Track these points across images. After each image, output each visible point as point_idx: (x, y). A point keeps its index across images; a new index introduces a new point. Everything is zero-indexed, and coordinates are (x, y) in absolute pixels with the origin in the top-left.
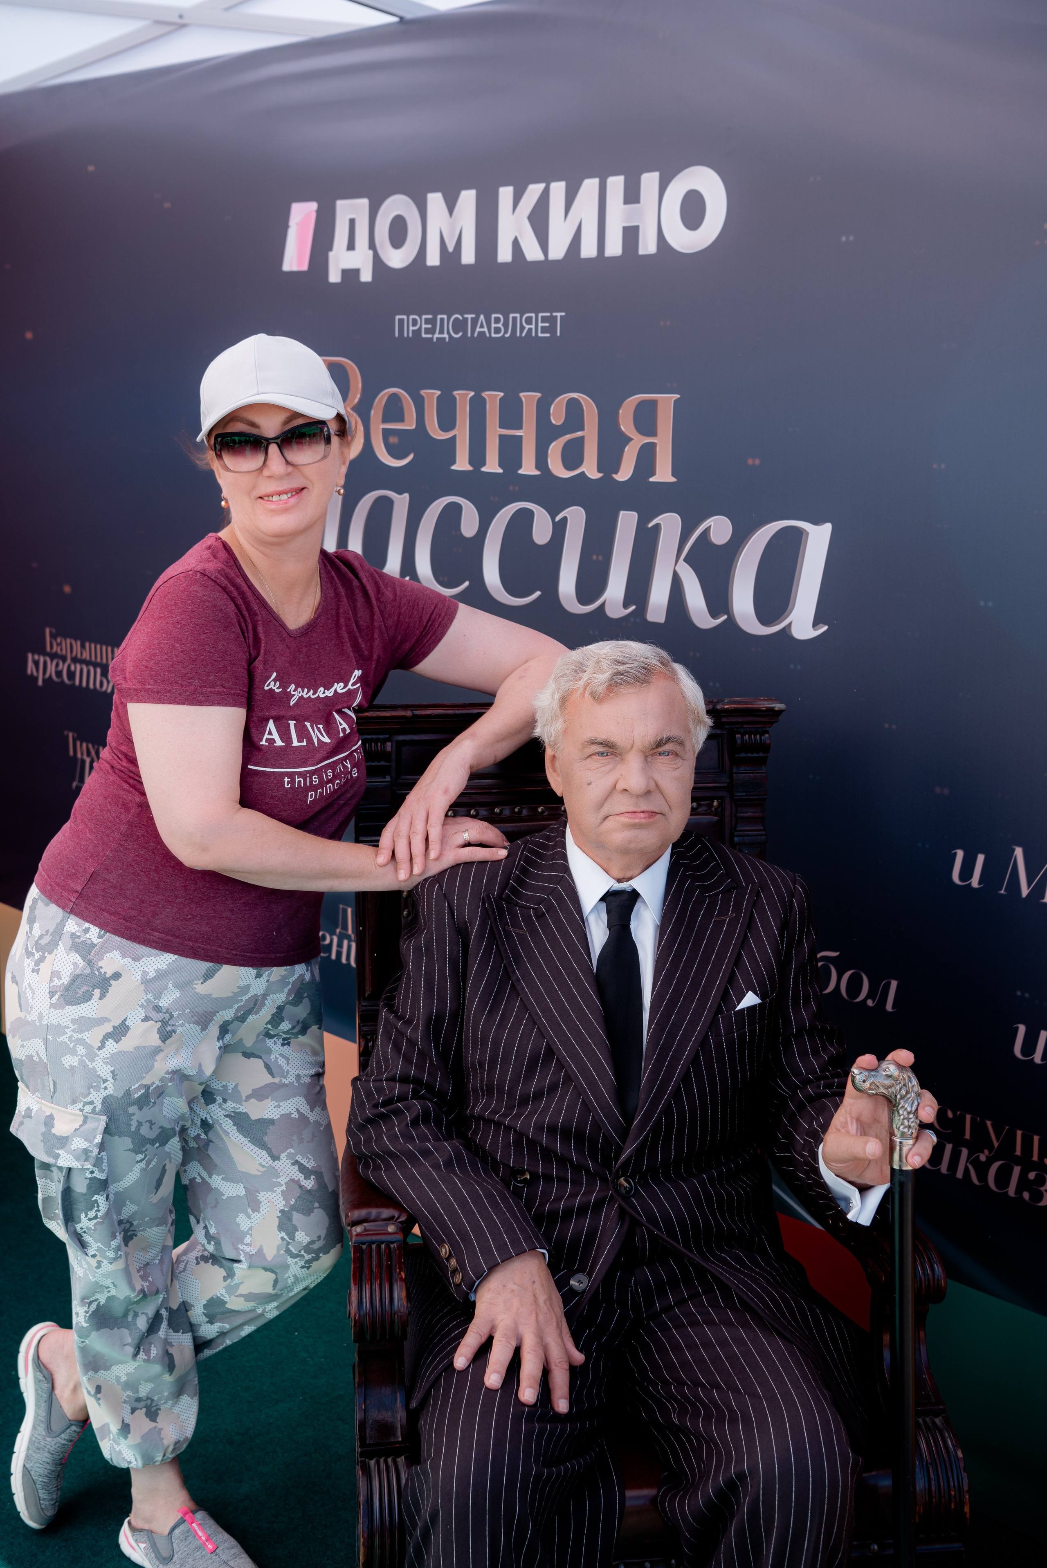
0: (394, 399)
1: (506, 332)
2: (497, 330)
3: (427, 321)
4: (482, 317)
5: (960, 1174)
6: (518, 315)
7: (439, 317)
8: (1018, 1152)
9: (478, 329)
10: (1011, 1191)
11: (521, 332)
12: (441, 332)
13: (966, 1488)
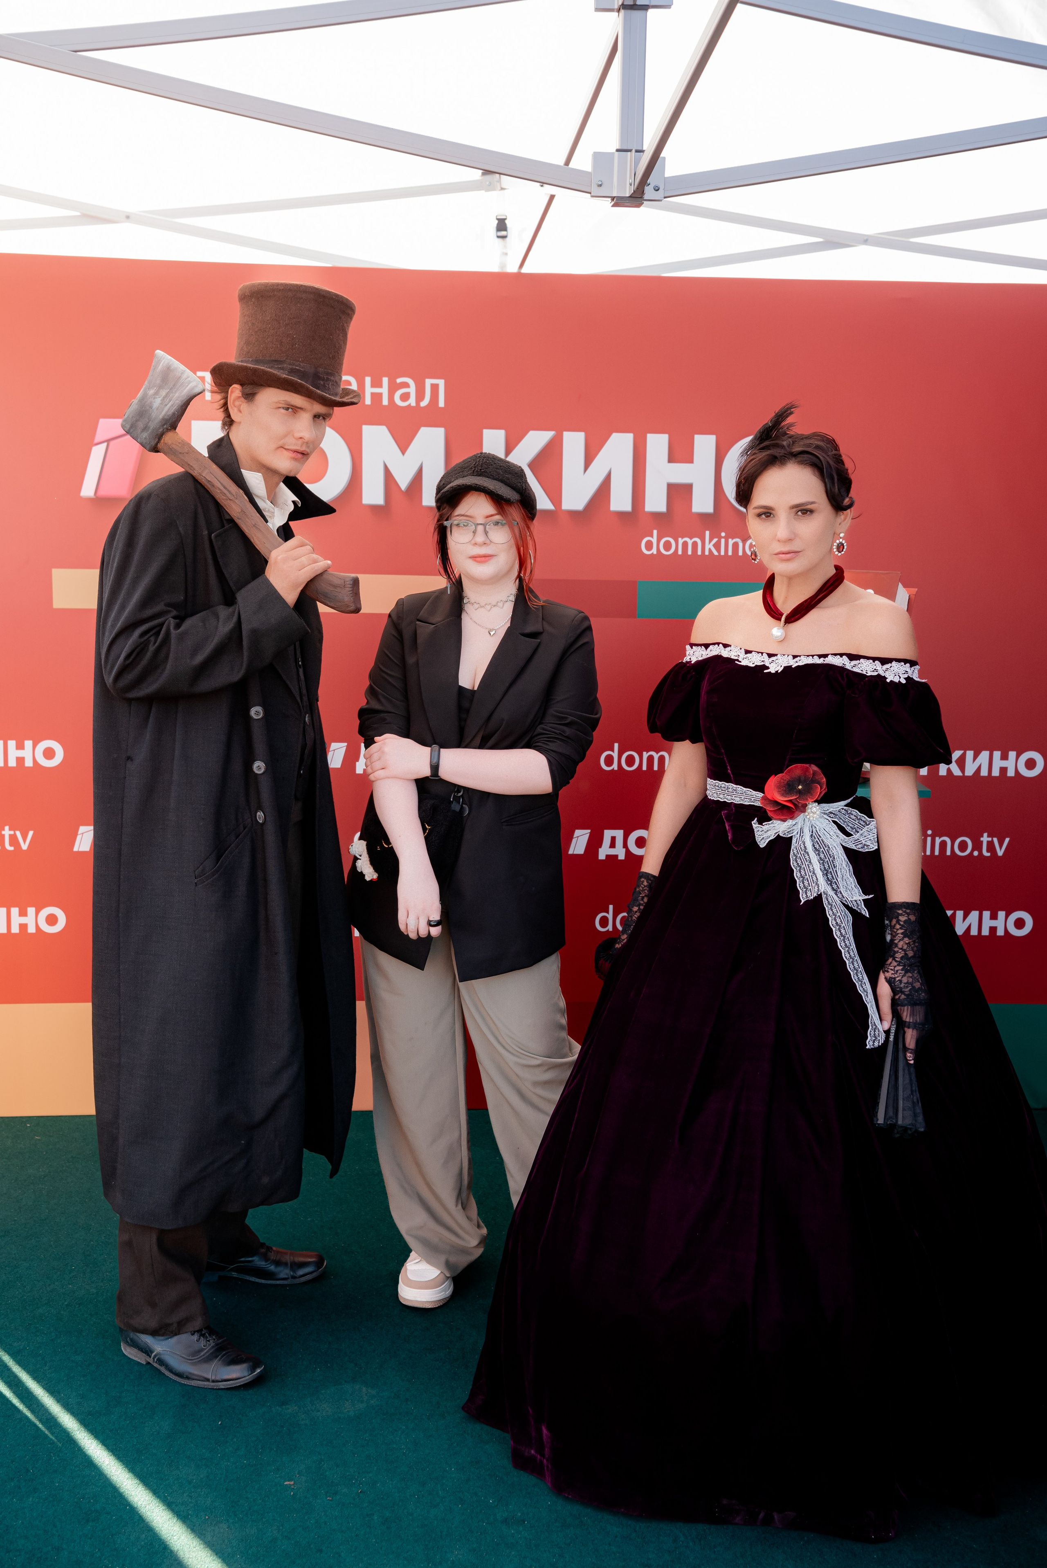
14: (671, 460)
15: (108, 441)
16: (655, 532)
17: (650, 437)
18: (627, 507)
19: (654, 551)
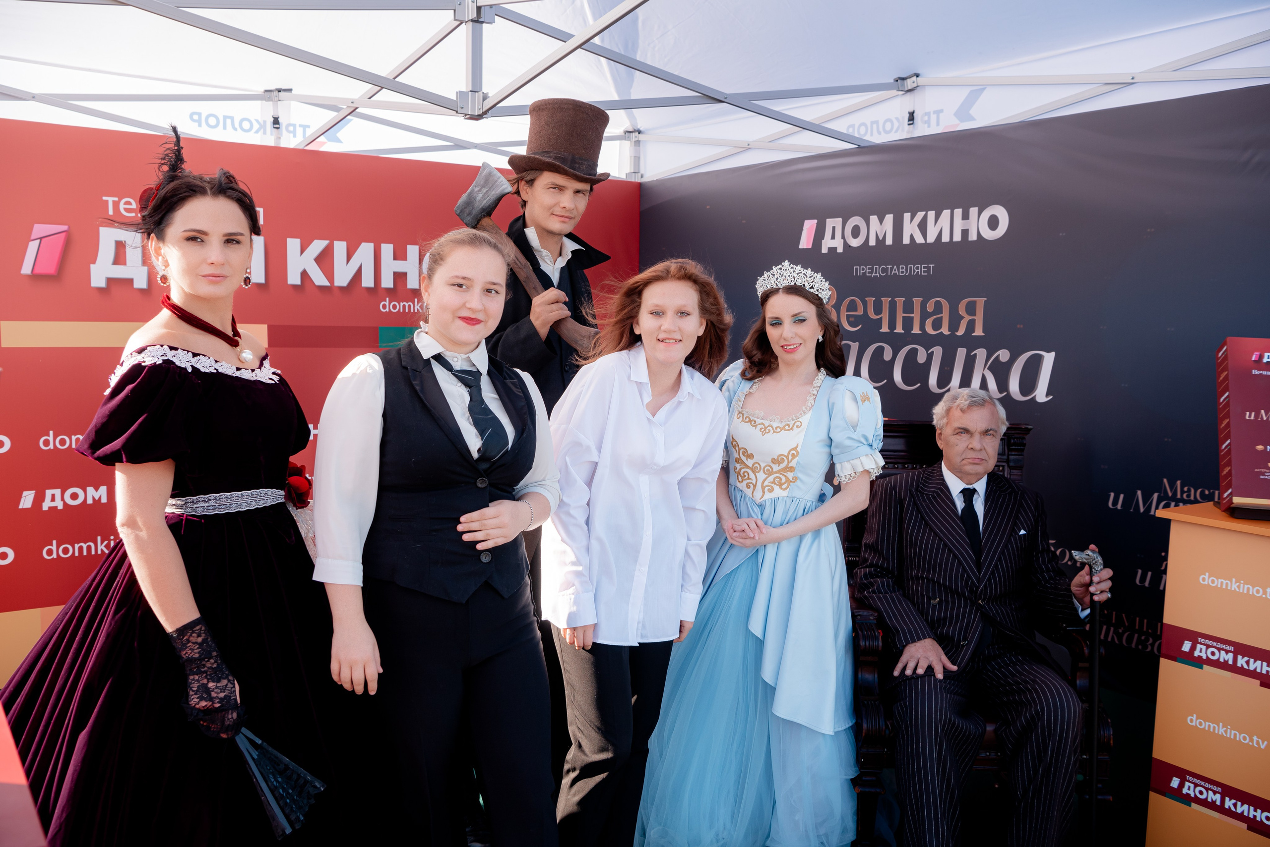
0: (853, 302)
1: (907, 273)
2: (902, 272)
3: (869, 269)
4: (895, 266)
5: (1109, 639)
6: (912, 266)
7: (875, 267)
8: (1137, 627)
9: (893, 272)
10: (1133, 646)
11: (914, 273)
12: (876, 273)
13: (1111, 733)
14: (395, 258)
15: (41, 239)
16: (387, 299)
17: (384, 246)
18: (372, 285)
19: (387, 310)
